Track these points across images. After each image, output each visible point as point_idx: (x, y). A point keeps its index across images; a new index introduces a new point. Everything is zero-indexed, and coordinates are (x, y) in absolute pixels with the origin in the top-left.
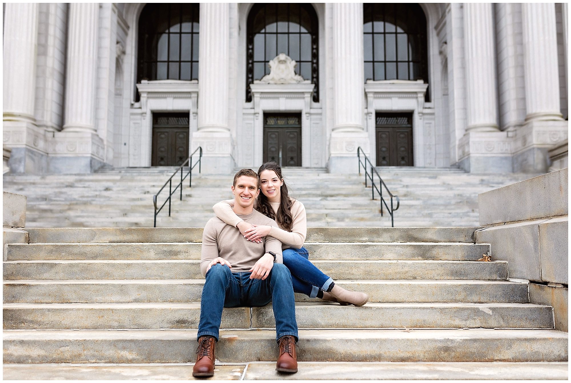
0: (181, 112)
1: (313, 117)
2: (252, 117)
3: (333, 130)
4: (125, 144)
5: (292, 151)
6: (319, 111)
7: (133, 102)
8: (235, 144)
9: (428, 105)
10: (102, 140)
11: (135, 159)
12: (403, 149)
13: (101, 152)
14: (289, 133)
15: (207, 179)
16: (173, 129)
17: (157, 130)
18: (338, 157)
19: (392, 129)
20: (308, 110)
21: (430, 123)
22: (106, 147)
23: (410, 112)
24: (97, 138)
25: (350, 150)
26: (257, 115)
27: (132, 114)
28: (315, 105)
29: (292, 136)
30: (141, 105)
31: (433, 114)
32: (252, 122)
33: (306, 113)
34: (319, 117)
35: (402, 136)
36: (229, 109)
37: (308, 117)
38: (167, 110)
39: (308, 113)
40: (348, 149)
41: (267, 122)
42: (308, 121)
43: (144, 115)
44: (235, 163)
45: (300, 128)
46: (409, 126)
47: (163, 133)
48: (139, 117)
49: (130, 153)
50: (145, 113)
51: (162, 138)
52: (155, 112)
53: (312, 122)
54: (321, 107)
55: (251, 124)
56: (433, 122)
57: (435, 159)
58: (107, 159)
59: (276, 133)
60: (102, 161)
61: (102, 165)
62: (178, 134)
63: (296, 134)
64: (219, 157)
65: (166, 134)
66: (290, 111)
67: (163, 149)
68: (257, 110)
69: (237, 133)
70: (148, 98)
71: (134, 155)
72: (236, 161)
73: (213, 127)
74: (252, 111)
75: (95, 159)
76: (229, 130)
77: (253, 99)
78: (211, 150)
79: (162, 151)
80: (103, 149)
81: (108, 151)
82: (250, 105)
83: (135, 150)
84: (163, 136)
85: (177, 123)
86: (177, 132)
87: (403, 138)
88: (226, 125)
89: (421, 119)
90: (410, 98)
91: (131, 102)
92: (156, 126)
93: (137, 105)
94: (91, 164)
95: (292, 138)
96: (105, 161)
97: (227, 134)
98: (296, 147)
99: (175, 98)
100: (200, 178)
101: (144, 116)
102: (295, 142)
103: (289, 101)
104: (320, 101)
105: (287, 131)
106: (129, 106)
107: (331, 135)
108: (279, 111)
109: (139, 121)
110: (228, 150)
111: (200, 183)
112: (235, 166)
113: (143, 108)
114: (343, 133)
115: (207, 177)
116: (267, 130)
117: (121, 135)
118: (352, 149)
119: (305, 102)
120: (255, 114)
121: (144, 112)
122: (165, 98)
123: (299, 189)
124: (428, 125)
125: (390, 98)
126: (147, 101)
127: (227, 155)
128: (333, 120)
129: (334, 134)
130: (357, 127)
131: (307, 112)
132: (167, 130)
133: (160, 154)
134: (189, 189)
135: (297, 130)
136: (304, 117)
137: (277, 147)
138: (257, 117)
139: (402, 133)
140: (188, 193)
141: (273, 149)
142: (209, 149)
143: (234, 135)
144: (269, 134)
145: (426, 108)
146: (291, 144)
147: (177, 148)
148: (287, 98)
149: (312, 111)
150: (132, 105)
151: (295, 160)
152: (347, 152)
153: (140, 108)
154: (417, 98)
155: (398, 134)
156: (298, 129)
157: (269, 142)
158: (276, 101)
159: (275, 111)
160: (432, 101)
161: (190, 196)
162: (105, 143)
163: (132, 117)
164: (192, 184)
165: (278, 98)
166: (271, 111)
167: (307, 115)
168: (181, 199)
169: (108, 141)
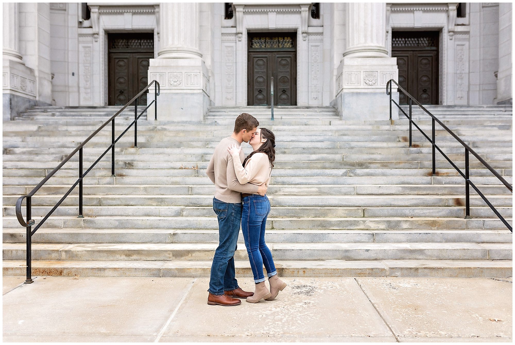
0: (143, 32)
1: (311, 37)
2: (233, 38)
3: (344, 55)
4: (73, 74)
5: (284, 82)
6: (320, 30)
7: (81, 20)
8: (210, 75)
9: (461, 20)
10: (31, 70)
11: (87, 93)
12: (425, 79)
13: (29, 85)
14: (280, 59)
15: (165, 129)
16: (134, 54)
17: (115, 56)
18: (353, 93)
19: (412, 52)
20: (305, 29)
21: (463, 45)
22: (37, 79)
23: (437, 30)
24: (21, 67)
25: (370, 83)
26: (240, 35)
27: (81, 35)
28: (315, 22)
29: (284, 62)
30: (91, 23)
31: (467, 33)
32: (233, 44)
33: (303, 33)
34: (319, 37)
35: (424, 61)
36: (201, 26)
37: (304, 37)
38: (124, 30)
39: (305, 33)
40: (367, 82)
41: (252, 44)
42: (305, 43)
43: (96, 36)
44: (211, 101)
45: (295, 52)
46: (434, 48)
47: (121, 59)
48: (89, 39)
49: (80, 85)
50: (98, 34)
51: (120, 66)
52: (111, 32)
53: (311, 44)
54: (322, 25)
55: (232, 47)
56: (467, 43)
57: (468, 92)
58: (40, 95)
59: (265, 60)
60: (31, 98)
61: (32, 103)
62: (140, 60)
63: (289, 60)
64: (186, 94)
65: (125, 60)
66: (282, 29)
67: (122, 80)
68: (239, 29)
69: (213, 60)
70: (100, 13)
71: (86, 88)
72: (212, 98)
73: (177, 51)
74: (234, 30)
75: (17, 96)
76: (201, 56)
77: (234, 14)
78: (175, 83)
79: (121, 83)
80: (34, 82)
81: (41, 84)
82: (230, 22)
83: (87, 81)
84: (122, 63)
85: (139, 47)
86: (139, 58)
87: (426, 64)
88: (196, 49)
89: (451, 39)
90: (438, 11)
91: (78, 20)
92: (112, 51)
93: (86, 23)
94: (11, 104)
95: (284, 65)
96: (37, 99)
97: (198, 61)
98: (289, 77)
99: (134, 14)
100: (154, 130)
101: (95, 38)
102: (289, 70)
103: (281, 16)
104: (321, 17)
105: (278, 56)
106: (76, 24)
107: (341, 62)
108: (268, 30)
109: (90, 45)
110: (199, 83)
111: (152, 138)
112: (210, 105)
113: (93, 27)
114: (360, 59)
115: (164, 127)
116: (253, 55)
117: (68, 62)
118: (374, 82)
119: (301, 17)
120: (237, 34)
121: (95, 32)
122: (122, 13)
123: (305, 150)
124: (459, 48)
125: (413, 12)
126: (99, 18)
127: (199, 91)
128: (345, 40)
129: (347, 61)
130: (379, 50)
131: (304, 31)
132: (127, 56)
133: (119, 87)
134: (133, 150)
135: (291, 55)
136: (300, 37)
137: (265, 77)
138: (240, 38)
139: (425, 58)
140: (128, 158)
141: (261, 80)
142: (172, 83)
143: (208, 62)
144: (256, 59)
145: (458, 25)
146: (284, 72)
147: (140, 78)
148: (278, 13)
149: (311, 30)
150: (80, 23)
151: (288, 93)
152: (367, 87)
153: (91, 27)
154: (447, 11)
155: (420, 59)
156: (292, 53)
157: (255, 70)
158: (264, 17)
159: (262, 29)
160: (467, 15)
161: (129, 165)
162: (37, 73)
163: (81, 39)
164: (139, 140)
165: (266, 13)
166: (258, 29)
167: (304, 35)
168: (113, 173)
169: (40, 71)
